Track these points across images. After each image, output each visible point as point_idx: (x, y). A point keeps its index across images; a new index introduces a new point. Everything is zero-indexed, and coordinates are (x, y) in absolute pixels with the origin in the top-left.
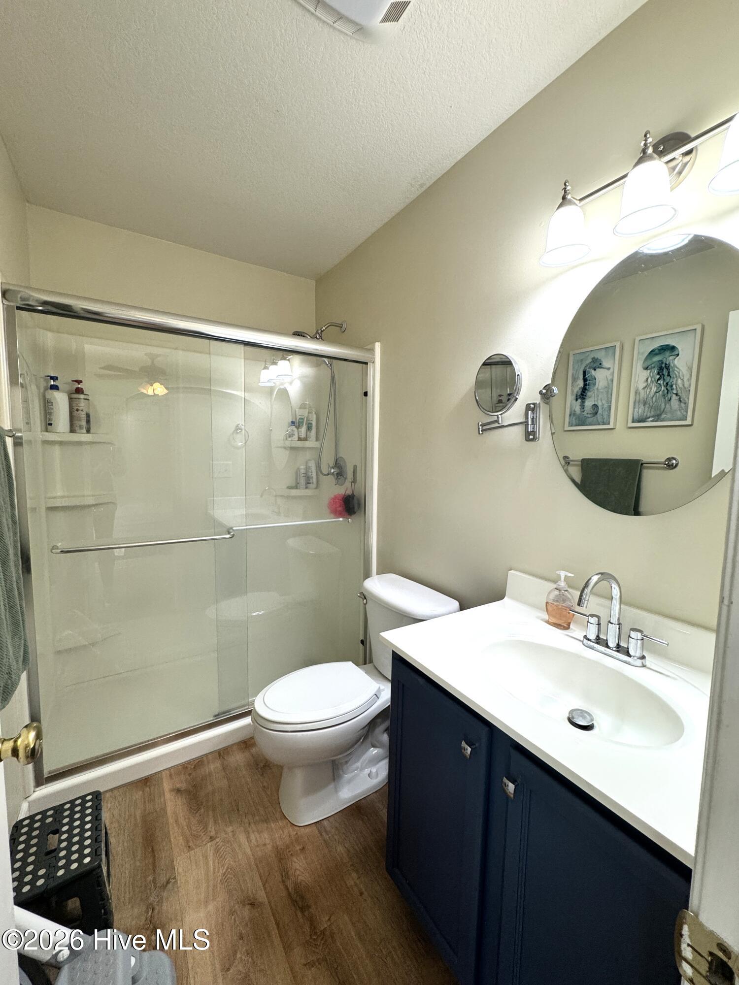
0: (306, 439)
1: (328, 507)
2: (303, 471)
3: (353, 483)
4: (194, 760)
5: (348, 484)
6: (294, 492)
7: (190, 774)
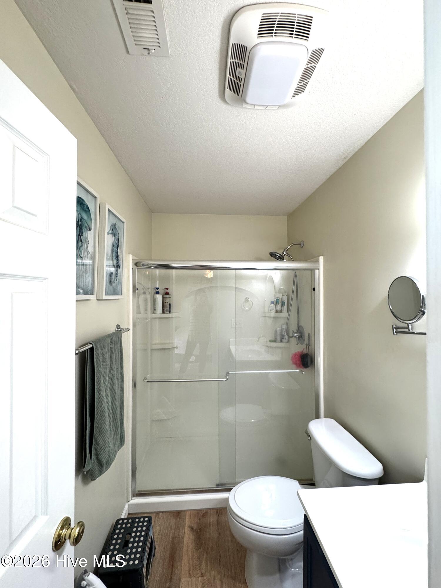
0: (281, 311)
1: (292, 359)
2: (279, 331)
3: (307, 346)
4: (203, 510)
5: (304, 346)
6: (274, 345)
7: (200, 519)
